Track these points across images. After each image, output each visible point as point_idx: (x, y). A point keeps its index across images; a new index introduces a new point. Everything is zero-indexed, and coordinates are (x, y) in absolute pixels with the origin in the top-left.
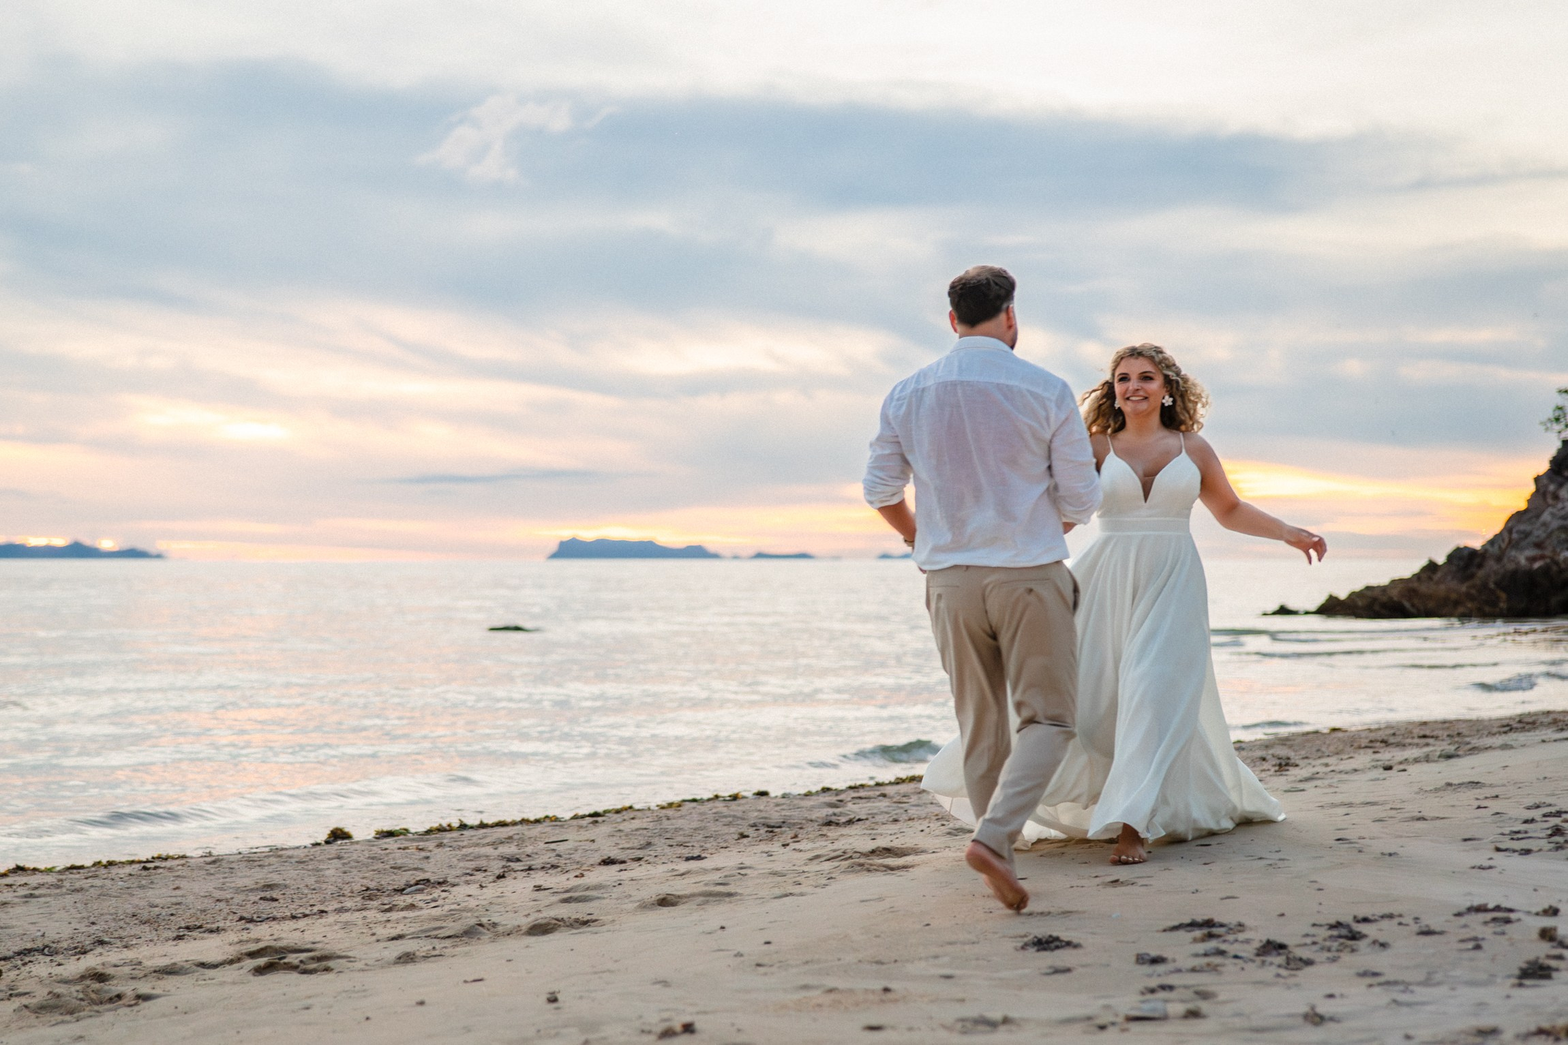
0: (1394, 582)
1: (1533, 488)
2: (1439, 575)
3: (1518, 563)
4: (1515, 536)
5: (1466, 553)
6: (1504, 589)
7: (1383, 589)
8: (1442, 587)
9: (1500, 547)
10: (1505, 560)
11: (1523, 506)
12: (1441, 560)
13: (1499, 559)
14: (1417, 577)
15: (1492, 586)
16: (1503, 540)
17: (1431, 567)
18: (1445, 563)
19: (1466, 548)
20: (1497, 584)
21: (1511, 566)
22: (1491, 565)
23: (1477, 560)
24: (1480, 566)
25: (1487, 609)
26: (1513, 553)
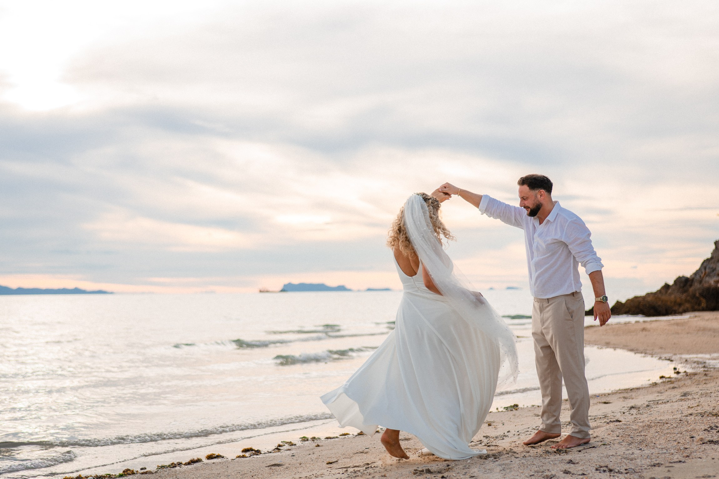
0: (648, 294)
1: (713, 247)
2: (670, 291)
3: (710, 284)
4: (707, 270)
5: (683, 279)
6: (704, 297)
7: (644, 298)
8: (673, 296)
9: (700, 276)
10: (703, 282)
11: (709, 256)
12: (671, 283)
13: (700, 282)
14: (660, 291)
15: (697, 295)
16: (702, 273)
17: (667, 286)
18: (673, 285)
19: (683, 277)
20: (700, 294)
21: (706, 285)
22: (696, 285)
23: (689, 283)
24: (691, 286)
25: (696, 307)
26: (707, 279)
